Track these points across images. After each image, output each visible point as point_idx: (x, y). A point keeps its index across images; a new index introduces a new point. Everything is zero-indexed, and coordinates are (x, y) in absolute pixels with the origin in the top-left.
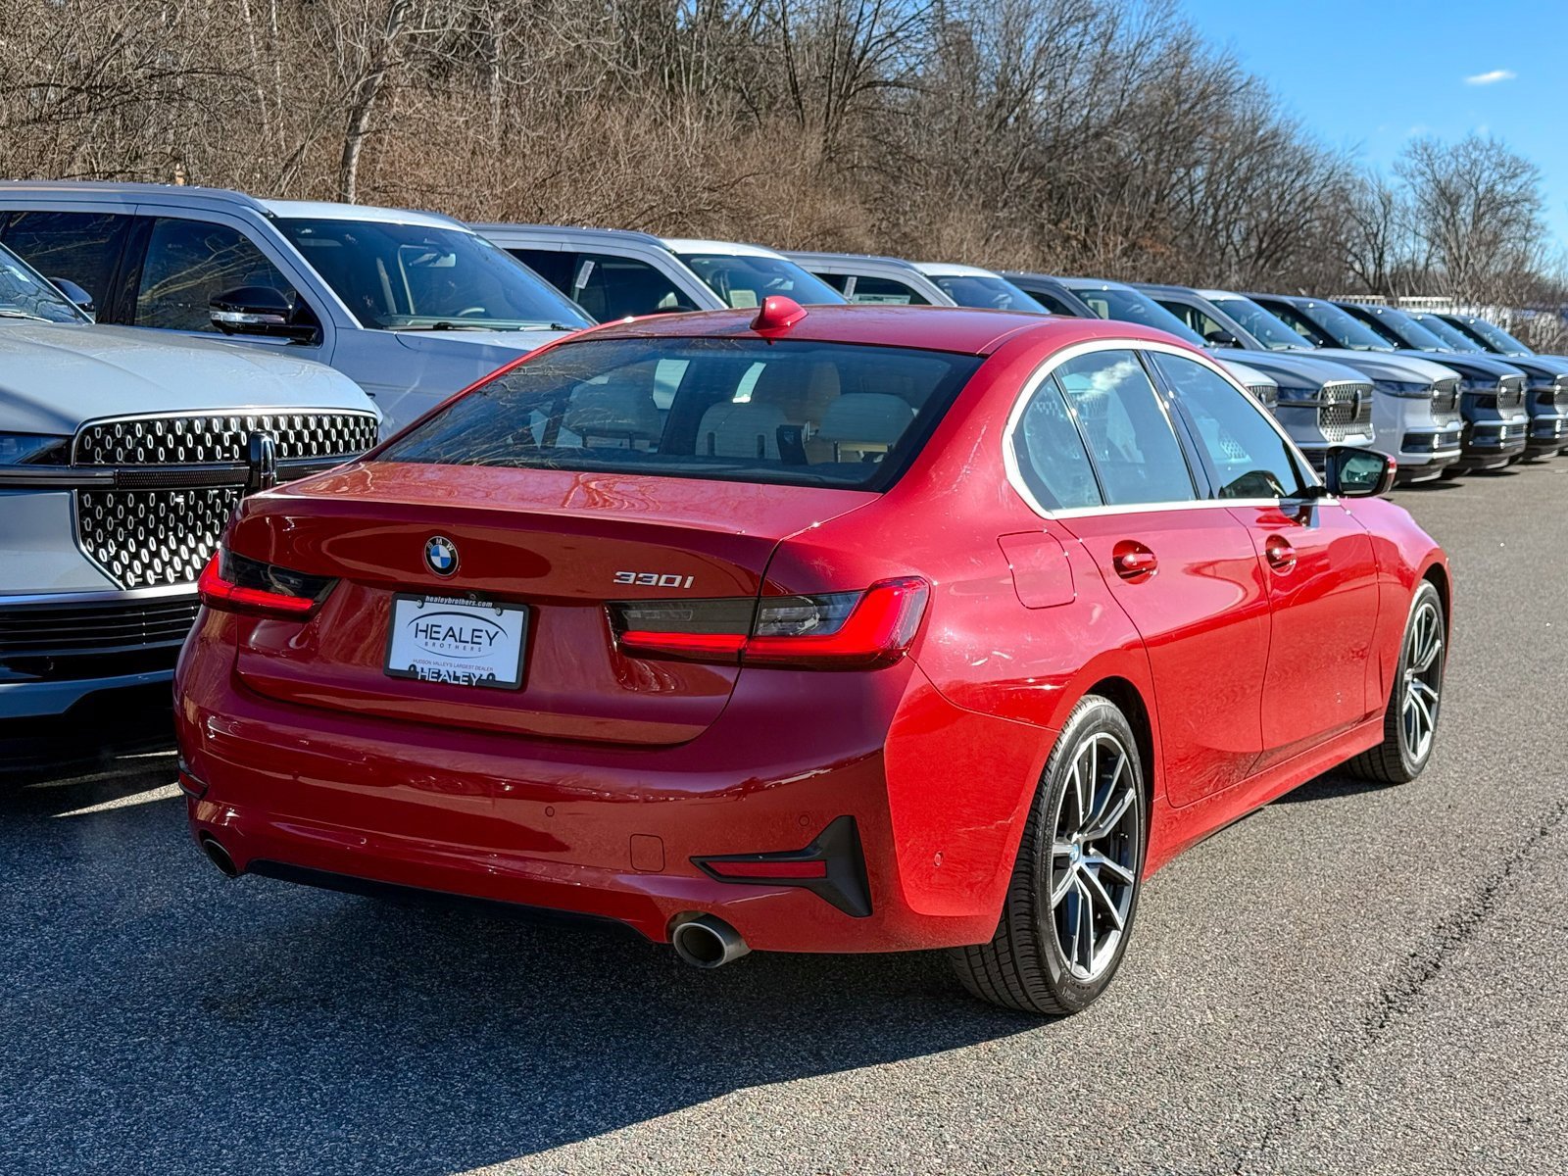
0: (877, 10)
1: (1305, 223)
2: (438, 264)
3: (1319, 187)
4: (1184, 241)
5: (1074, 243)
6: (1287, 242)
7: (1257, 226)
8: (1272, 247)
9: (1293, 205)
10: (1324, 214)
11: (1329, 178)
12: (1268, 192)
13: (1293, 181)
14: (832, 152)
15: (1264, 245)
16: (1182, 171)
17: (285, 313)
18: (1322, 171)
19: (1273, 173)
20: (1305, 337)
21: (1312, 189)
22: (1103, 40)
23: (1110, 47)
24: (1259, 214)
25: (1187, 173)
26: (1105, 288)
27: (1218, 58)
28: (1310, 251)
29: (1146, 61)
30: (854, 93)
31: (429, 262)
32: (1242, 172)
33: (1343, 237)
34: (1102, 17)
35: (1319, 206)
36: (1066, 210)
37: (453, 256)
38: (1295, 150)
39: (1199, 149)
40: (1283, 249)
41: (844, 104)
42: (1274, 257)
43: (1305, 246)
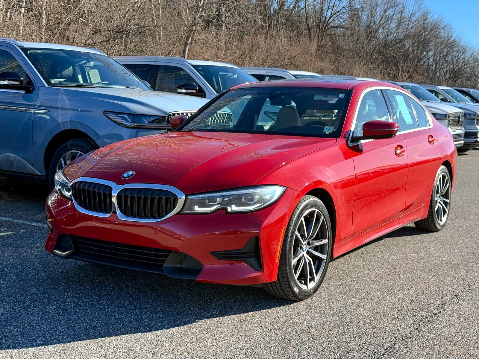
0: (334, 5)
1: (465, 69)
2: (233, 77)
3: (469, 57)
4: (426, 74)
5: (392, 75)
6: (459, 75)
7: (449, 70)
8: (454, 76)
9: (461, 64)
10: (471, 66)
11: (472, 55)
12: (452, 59)
13: (461, 56)
14: (320, 48)
15: (451, 76)
16: (425, 53)
17: (196, 90)
18: (470, 52)
19: (454, 53)
20: (470, 100)
21: (466, 58)
22: (400, 13)
23: (403, 15)
24: (450, 66)
25: (427, 54)
26: (411, 85)
27: (437, 18)
28: (466, 78)
29: (414, 19)
30: (327, 30)
31: (231, 76)
32: (445, 53)
33: (476, 73)
34: (400, 6)
35: (469, 64)
36: (389, 65)
37: (237, 75)
38: (461, 46)
39: (431, 46)
40: (458, 77)
41: (323, 34)
42: (455, 79)
43: (464, 76)
